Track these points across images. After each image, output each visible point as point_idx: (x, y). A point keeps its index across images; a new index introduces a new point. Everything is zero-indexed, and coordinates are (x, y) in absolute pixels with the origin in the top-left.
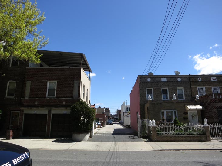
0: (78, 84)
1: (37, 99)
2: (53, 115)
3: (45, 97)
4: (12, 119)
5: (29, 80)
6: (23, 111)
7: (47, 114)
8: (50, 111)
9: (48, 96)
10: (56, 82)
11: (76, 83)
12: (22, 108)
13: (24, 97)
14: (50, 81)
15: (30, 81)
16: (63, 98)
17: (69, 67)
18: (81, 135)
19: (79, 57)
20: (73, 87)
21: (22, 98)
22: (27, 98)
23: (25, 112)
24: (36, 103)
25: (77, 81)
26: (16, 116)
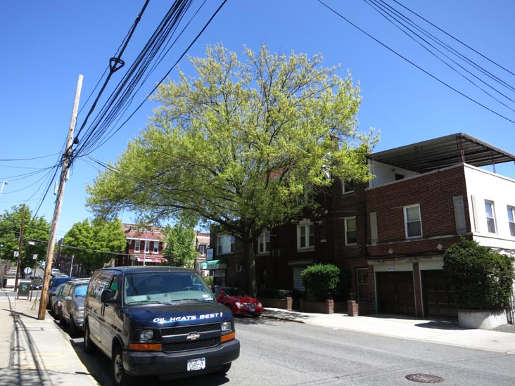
0: (462, 201)
1: (390, 243)
2: (423, 272)
3: (404, 239)
4: (360, 282)
5: (373, 211)
6: (372, 267)
7: (411, 272)
8: (416, 266)
9: (409, 236)
10: (418, 205)
11: (457, 201)
12: (370, 263)
13: (370, 243)
14: (409, 207)
15: (375, 213)
16: (437, 238)
17: (437, 170)
18: (473, 315)
19: (455, 142)
20: (453, 211)
21: (367, 245)
22: (374, 244)
23: (376, 269)
24: (391, 252)
25: (458, 197)
26: (365, 276)
